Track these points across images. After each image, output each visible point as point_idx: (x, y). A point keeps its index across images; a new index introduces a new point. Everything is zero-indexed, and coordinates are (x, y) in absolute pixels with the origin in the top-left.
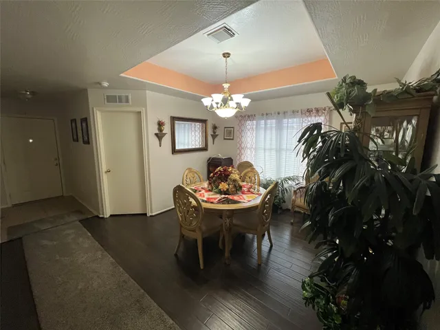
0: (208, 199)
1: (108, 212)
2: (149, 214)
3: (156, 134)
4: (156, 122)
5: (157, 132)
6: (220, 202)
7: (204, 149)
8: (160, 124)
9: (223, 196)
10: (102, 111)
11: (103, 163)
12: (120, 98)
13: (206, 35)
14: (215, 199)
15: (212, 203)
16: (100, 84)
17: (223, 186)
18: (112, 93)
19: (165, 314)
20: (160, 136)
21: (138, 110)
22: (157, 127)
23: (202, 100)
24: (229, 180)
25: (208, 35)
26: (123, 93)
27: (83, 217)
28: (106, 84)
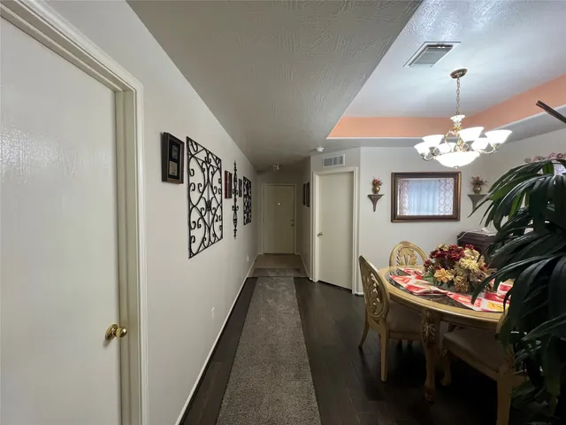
0: (410, 287)
1: (316, 277)
2: (354, 292)
3: (369, 196)
4: (372, 181)
5: (372, 193)
6: (425, 295)
7: (455, 217)
8: (376, 184)
9: (436, 289)
10: (320, 175)
11: (317, 226)
12: (335, 159)
13: (407, 66)
14: (418, 289)
15: (411, 293)
16: (316, 150)
17: (444, 274)
18: (329, 156)
19: (314, 394)
20: (374, 198)
21: (350, 169)
22: (371, 187)
23: (416, 147)
24: (457, 268)
25: (410, 65)
26: (337, 154)
27: (298, 275)
28: (320, 149)
